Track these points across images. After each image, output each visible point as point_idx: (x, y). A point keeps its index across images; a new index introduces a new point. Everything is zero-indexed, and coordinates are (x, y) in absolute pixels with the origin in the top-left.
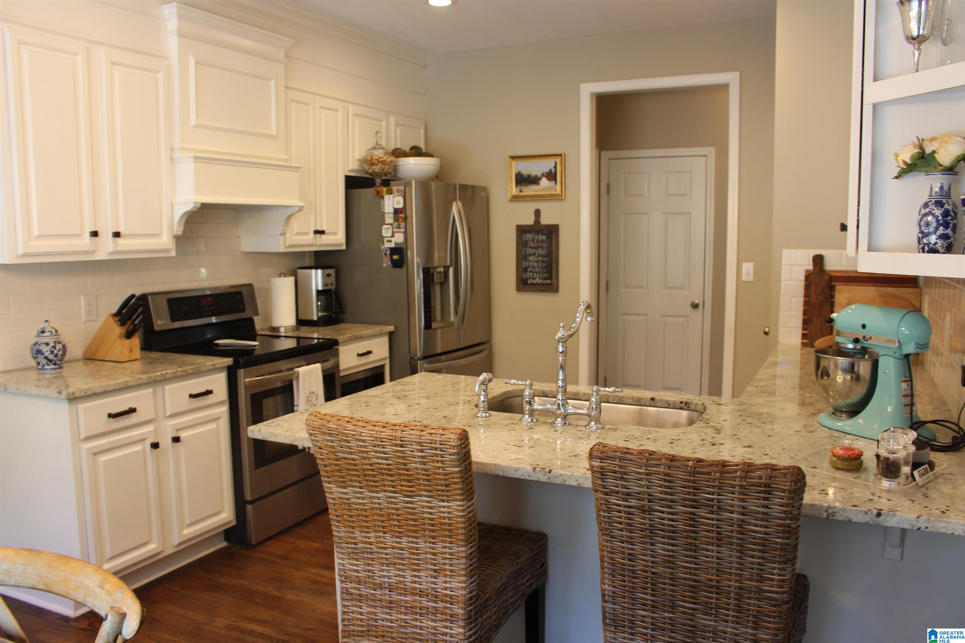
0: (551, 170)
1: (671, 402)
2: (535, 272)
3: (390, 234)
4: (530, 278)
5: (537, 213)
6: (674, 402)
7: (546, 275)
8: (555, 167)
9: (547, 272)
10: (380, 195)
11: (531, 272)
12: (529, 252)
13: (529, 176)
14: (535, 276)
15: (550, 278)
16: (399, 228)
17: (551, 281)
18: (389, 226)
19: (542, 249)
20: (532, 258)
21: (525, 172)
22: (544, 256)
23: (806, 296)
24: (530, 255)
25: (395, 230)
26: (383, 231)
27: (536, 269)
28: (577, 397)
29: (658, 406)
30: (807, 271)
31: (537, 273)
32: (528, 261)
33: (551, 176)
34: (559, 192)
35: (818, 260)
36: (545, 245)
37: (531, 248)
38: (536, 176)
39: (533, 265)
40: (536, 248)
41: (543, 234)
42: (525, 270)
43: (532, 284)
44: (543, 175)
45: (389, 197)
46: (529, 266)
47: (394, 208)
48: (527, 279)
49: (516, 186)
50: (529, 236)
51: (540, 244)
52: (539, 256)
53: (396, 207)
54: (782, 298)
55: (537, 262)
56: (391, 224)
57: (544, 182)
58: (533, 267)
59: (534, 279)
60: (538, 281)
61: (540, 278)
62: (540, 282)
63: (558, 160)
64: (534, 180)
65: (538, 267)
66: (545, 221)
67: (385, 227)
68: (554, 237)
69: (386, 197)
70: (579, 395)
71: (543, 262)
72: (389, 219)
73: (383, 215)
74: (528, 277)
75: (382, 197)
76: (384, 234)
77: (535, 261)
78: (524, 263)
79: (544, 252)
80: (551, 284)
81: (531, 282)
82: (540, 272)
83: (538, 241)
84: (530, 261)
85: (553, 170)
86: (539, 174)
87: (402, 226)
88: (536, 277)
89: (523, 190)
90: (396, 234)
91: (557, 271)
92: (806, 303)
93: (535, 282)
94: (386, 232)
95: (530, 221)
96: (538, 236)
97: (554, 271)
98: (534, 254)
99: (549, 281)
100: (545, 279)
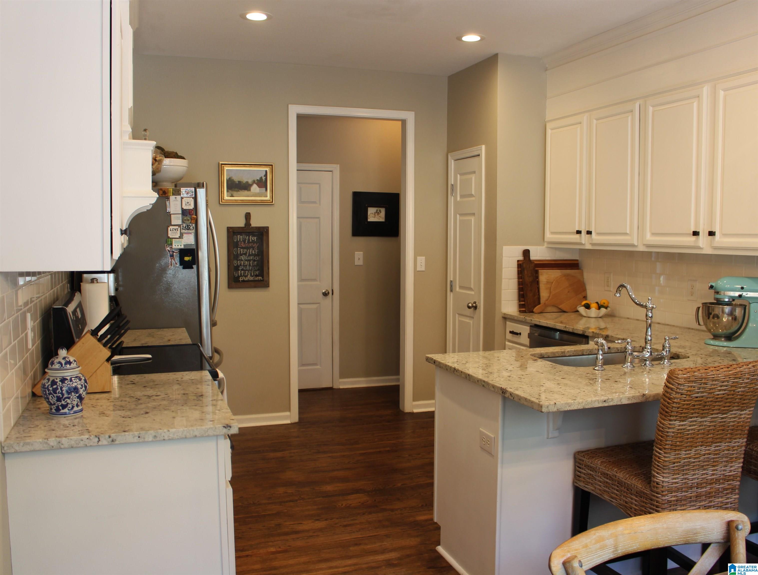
0: (261, 178)
1: (619, 348)
2: (247, 270)
3: (178, 235)
4: (241, 276)
5: (248, 216)
6: (621, 348)
7: (257, 273)
8: (266, 175)
9: (258, 270)
10: (167, 195)
11: (242, 270)
12: (240, 252)
13: (239, 182)
14: (246, 274)
15: (262, 275)
16: (189, 229)
17: (263, 277)
18: (177, 227)
19: (253, 249)
20: (242, 258)
21: (236, 179)
22: (255, 255)
23: (519, 278)
24: (241, 255)
25: (183, 231)
26: (170, 232)
27: (248, 267)
28: (564, 354)
29: (612, 352)
30: (518, 261)
31: (248, 271)
32: (240, 260)
33: (262, 183)
34: (268, 198)
35: (526, 253)
36: (256, 245)
37: (243, 248)
38: (247, 182)
39: (244, 263)
40: (247, 248)
41: (254, 236)
42: (237, 268)
43: (244, 281)
44: (254, 182)
45: (176, 198)
46: (241, 265)
47: (182, 208)
48: (239, 277)
49: (227, 191)
50: (240, 238)
51: (251, 245)
52: (250, 255)
53: (185, 207)
54: (503, 280)
55: (249, 261)
56: (179, 226)
57: (255, 188)
58: (244, 266)
59: (246, 276)
60: (249, 278)
61: (251, 276)
62: (252, 279)
63: (268, 169)
64: (245, 187)
65: (250, 265)
66: (255, 223)
67: (171, 227)
68: (265, 238)
69: (172, 198)
70: (565, 353)
71: (254, 261)
72: (177, 220)
73: (169, 215)
74: (240, 275)
75: (168, 198)
76: (170, 234)
77: (246, 260)
78: (235, 262)
79: (255, 251)
80: (263, 280)
81: (242, 279)
82: (251, 270)
83: (249, 242)
84: (242, 260)
85: (264, 178)
86: (250, 181)
87: (191, 228)
88: (248, 274)
89: (234, 195)
90: (185, 235)
91: (268, 269)
92: (519, 284)
93: (246, 279)
94: (172, 233)
95: (240, 223)
96: (249, 237)
97: (265, 269)
98: (245, 254)
99: (260, 278)
100: (257, 276)
